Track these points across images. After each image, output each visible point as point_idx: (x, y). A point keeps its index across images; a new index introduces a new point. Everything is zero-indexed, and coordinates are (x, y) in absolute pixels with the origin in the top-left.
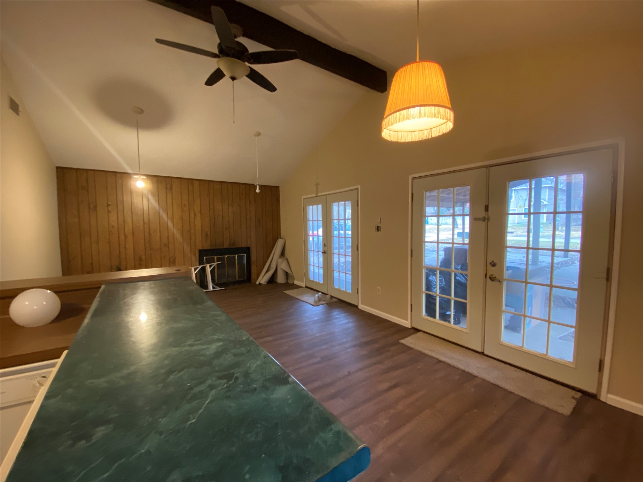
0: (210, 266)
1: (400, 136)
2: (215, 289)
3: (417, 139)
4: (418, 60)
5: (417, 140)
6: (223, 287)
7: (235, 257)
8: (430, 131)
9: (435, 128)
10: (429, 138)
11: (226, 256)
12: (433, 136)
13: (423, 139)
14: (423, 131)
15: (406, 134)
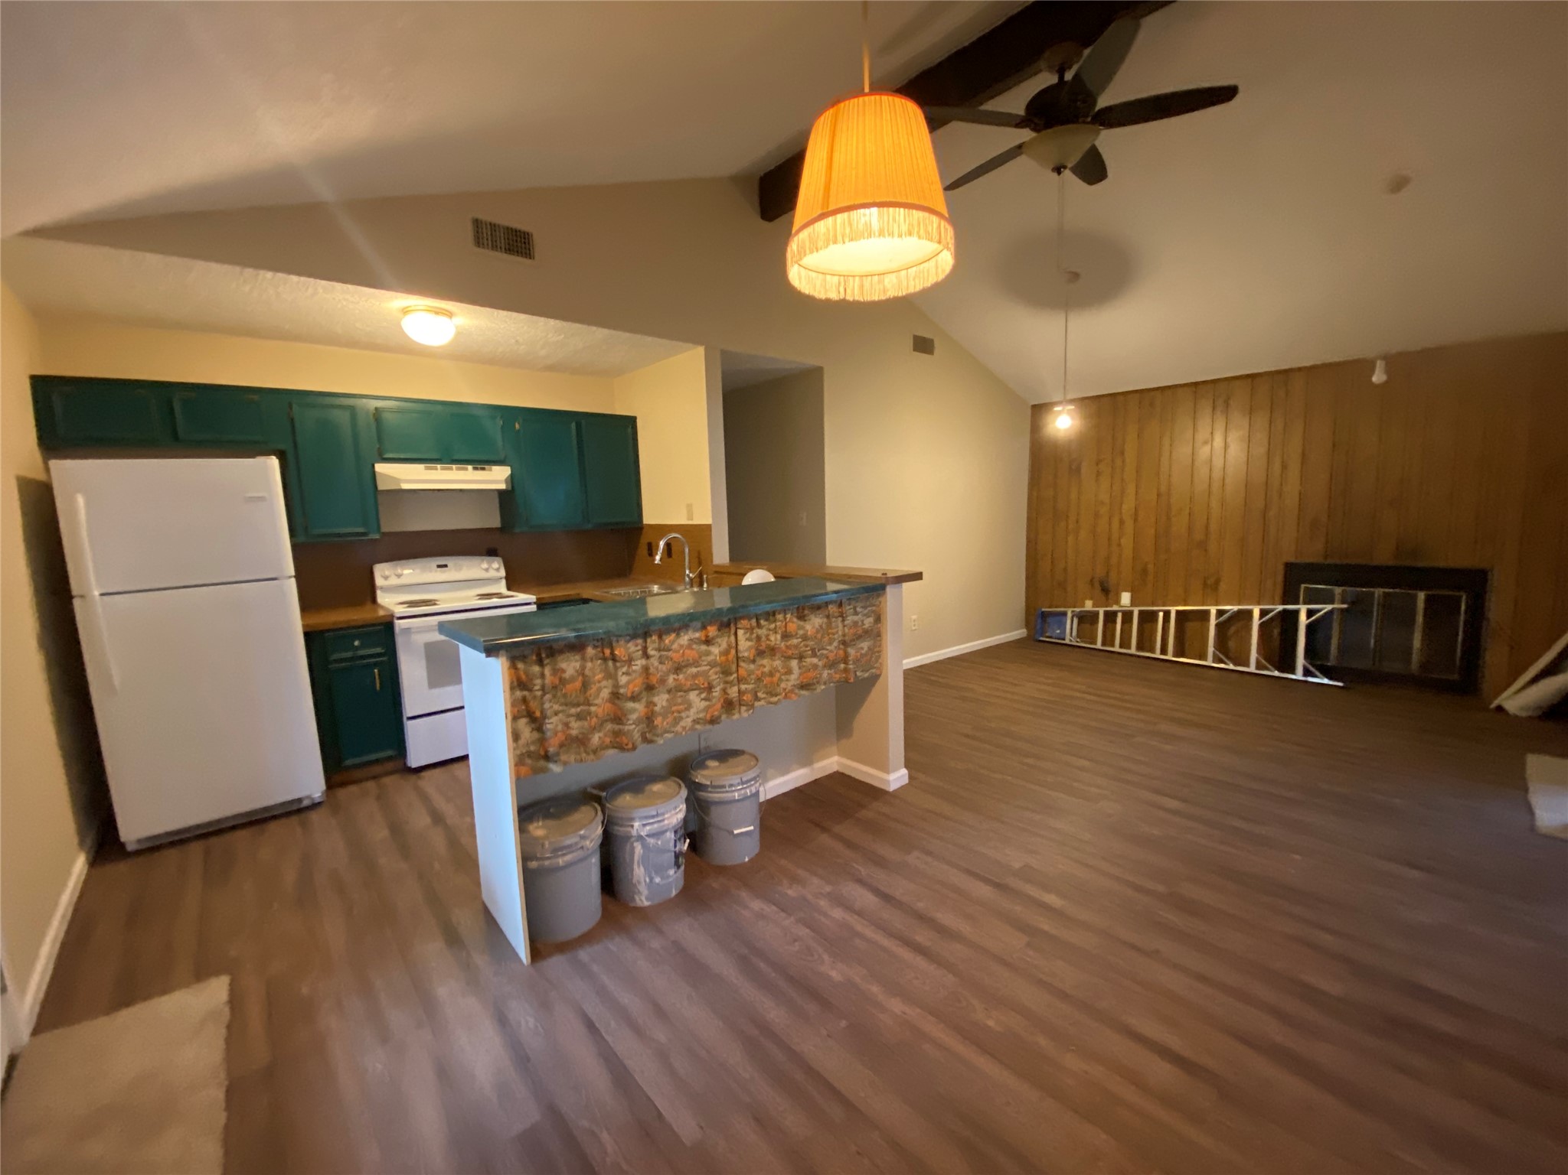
0: (1310, 613)
2: (1310, 679)
4: (867, 90)
6: (1339, 681)
7: (1414, 598)
11: (1378, 592)
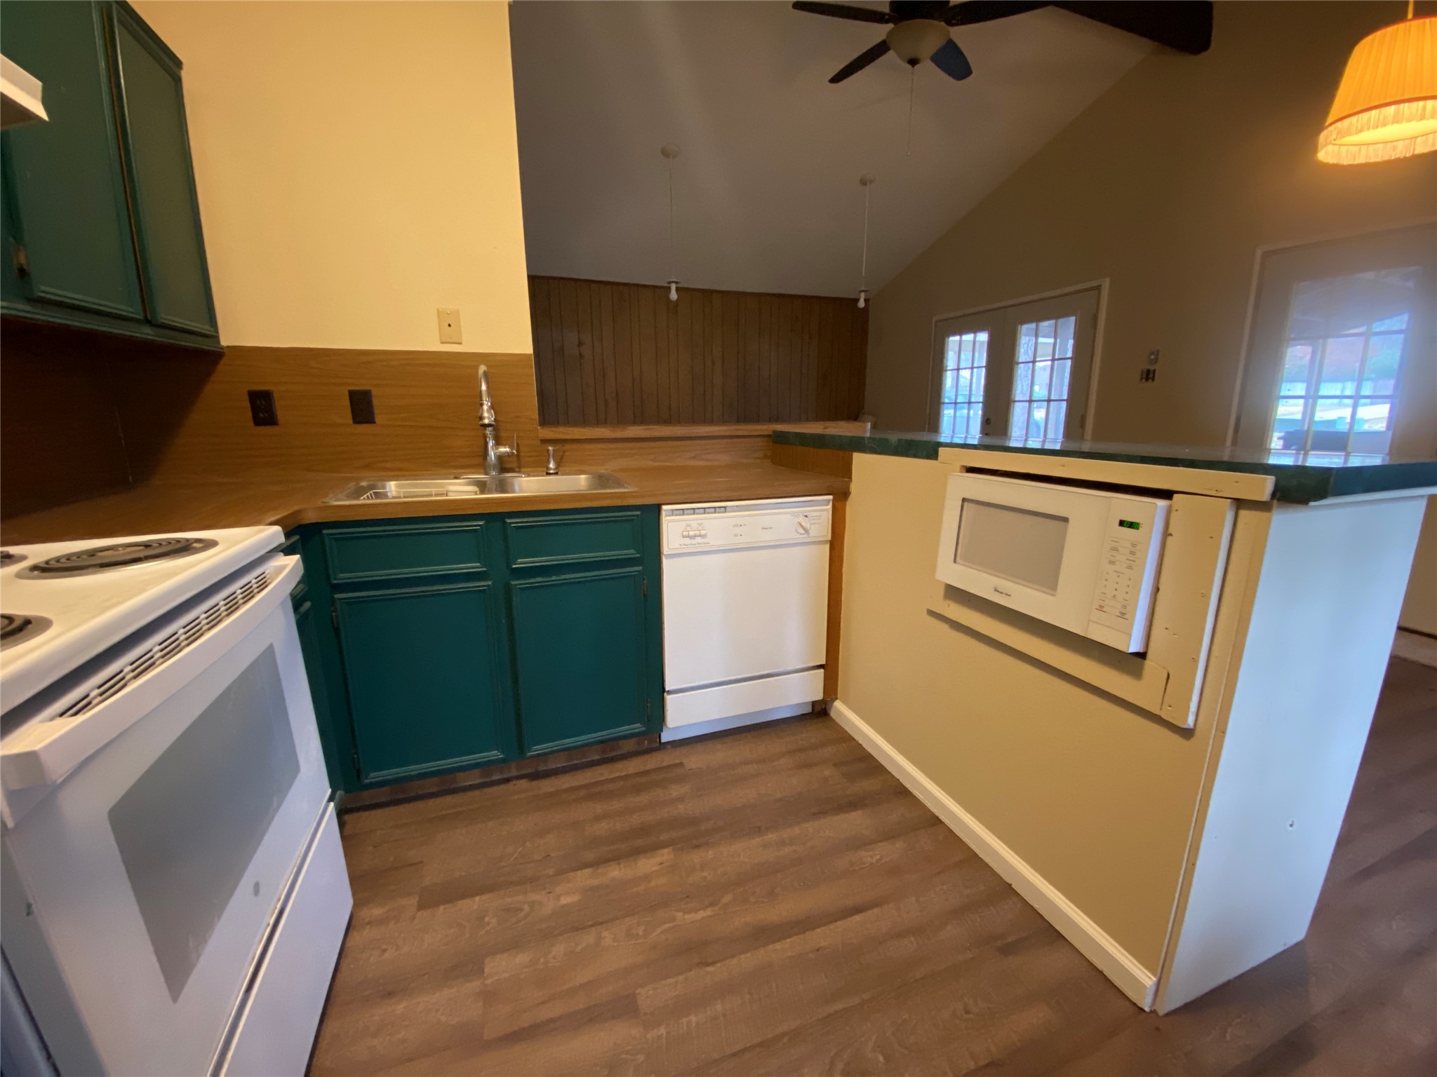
1: (1344, 155)
3: (1380, 157)
5: (1379, 160)
8: (1411, 143)
9: (1424, 137)
10: (1407, 155)
12: (1417, 152)
13: (1393, 158)
14: (1394, 143)
15: (1356, 148)
